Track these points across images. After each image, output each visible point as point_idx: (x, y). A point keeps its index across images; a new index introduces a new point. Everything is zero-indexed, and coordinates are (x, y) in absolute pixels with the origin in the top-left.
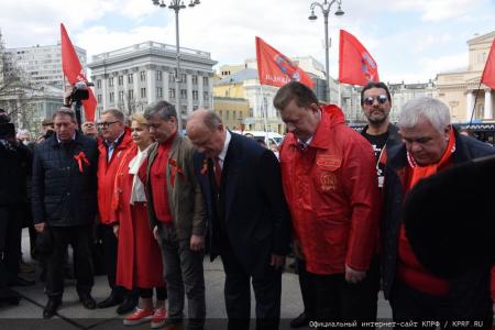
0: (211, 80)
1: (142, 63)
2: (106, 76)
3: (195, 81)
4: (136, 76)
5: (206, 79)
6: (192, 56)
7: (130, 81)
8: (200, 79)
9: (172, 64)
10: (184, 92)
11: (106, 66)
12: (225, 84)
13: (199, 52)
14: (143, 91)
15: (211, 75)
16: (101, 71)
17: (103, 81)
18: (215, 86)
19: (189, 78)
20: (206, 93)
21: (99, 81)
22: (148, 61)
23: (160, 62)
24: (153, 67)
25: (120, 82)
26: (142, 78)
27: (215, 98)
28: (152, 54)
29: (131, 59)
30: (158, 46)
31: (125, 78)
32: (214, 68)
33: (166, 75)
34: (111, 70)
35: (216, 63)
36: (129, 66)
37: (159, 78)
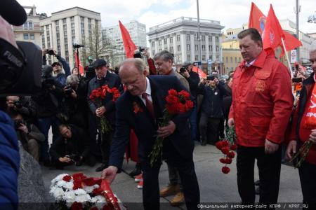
0: (220, 38)
1: (178, 30)
2: (157, 39)
3: (210, 39)
4: (174, 38)
5: (217, 38)
6: (208, 24)
7: (171, 42)
8: (214, 38)
9: (196, 30)
10: (204, 47)
11: (157, 33)
12: (230, 41)
13: (213, 21)
14: (179, 47)
15: (221, 35)
16: (154, 37)
17: (156, 42)
18: (223, 42)
19: (207, 38)
20: (217, 46)
21: (153, 42)
22: (181, 29)
23: (189, 29)
24: (184, 32)
25: (165, 43)
26: (178, 39)
27: (223, 49)
28: (184, 24)
29: (171, 29)
30: (188, 19)
31: (168, 39)
32: (222, 31)
33: (192, 37)
34: (160, 36)
35: (223, 27)
36: (170, 33)
37: (188, 39)
